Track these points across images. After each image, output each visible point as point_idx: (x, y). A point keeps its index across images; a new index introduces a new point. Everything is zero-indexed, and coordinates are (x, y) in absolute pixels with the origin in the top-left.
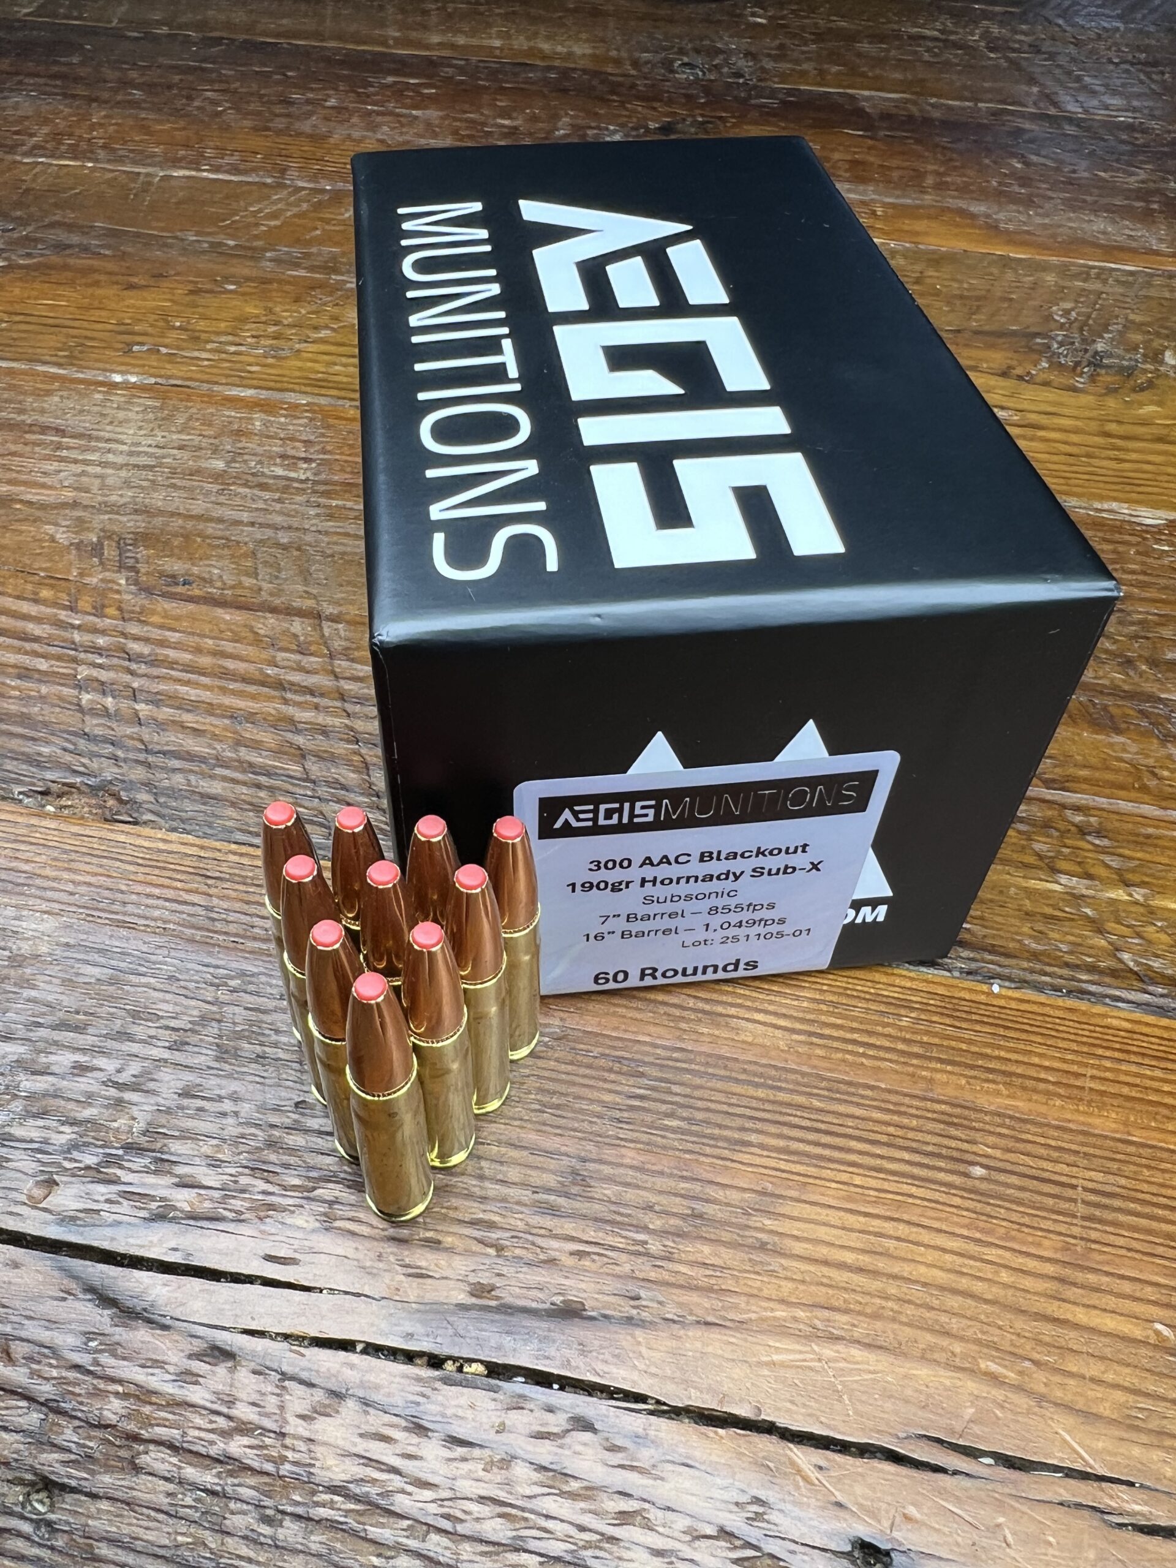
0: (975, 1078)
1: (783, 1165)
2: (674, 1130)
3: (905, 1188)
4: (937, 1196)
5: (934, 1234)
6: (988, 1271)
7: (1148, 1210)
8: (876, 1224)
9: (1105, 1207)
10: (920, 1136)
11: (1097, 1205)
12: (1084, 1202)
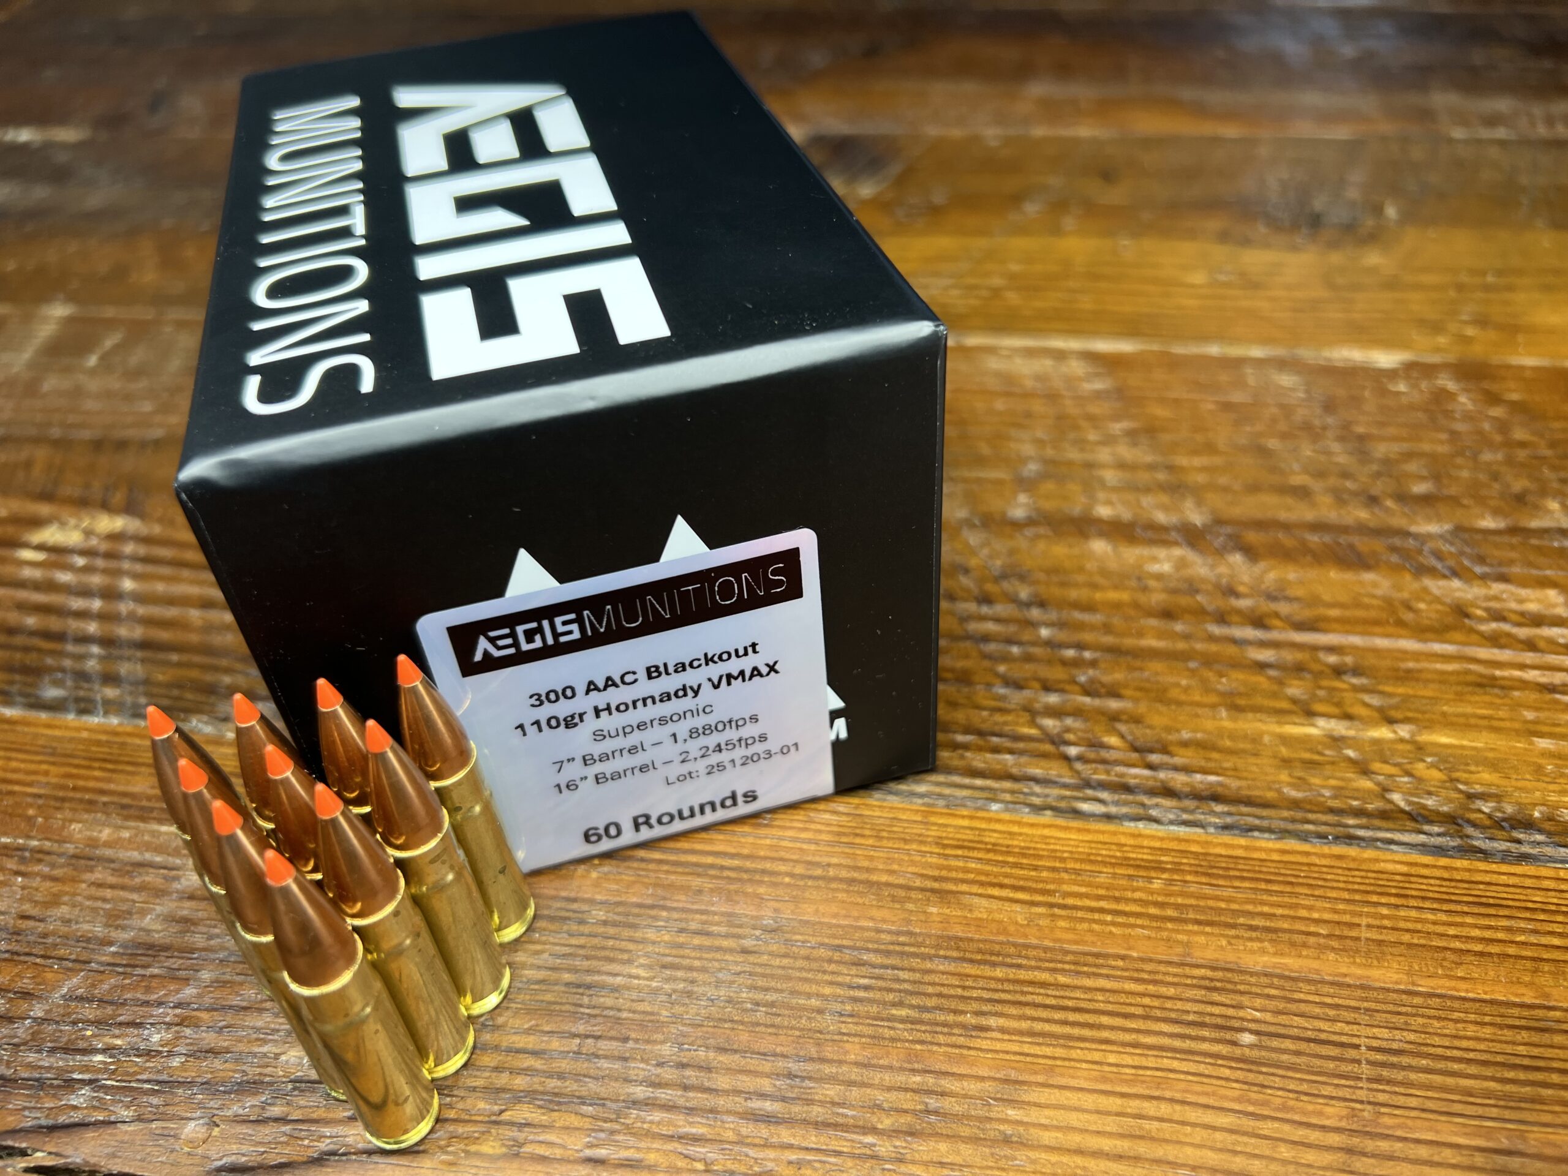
0: (1237, 937)
1: (1026, 1049)
2: (902, 1021)
3: (1167, 1064)
4: (1202, 1068)
5: (1200, 1111)
6: (1264, 1147)
7: (1441, 1065)
8: (1134, 1105)
9: (1393, 1066)
10: (1179, 1005)
11: (1383, 1065)
12: (1369, 1062)
